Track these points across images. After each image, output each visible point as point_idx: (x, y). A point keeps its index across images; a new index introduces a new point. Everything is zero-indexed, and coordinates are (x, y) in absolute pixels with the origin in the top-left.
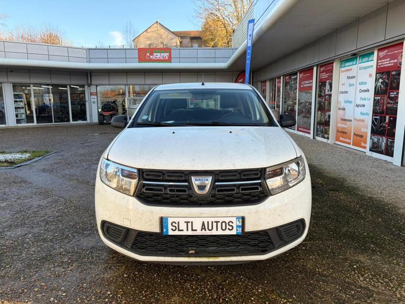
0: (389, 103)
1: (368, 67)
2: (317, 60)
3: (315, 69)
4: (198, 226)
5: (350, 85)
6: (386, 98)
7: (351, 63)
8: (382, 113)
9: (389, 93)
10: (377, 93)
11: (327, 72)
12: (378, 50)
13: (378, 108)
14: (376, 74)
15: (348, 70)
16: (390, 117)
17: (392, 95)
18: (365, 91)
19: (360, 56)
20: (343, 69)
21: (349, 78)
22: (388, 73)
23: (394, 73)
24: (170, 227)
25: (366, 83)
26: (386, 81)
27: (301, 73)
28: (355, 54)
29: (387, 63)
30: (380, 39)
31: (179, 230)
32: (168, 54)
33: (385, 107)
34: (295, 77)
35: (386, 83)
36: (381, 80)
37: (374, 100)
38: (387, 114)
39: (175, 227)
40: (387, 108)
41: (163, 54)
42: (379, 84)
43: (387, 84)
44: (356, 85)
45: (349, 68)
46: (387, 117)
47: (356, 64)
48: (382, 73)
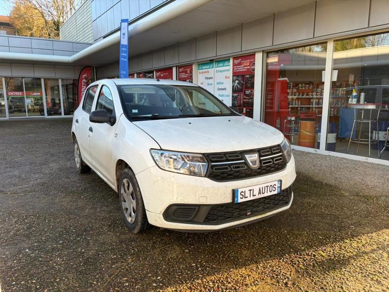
0: (245, 99)
1: (224, 71)
2: (176, 62)
3: (174, 69)
4: (256, 192)
5: (208, 84)
6: (242, 94)
7: (208, 67)
8: (240, 106)
9: (245, 91)
10: (234, 91)
11: (186, 72)
12: (233, 58)
13: (236, 102)
14: (233, 76)
15: (206, 72)
16: (247, 109)
17: (248, 92)
18: (223, 89)
19: (216, 62)
20: (201, 71)
21: (207, 78)
22: (243, 76)
23: (247, 76)
24: (240, 196)
25: (223, 83)
26: (242, 82)
27: (157, 71)
28: (212, 60)
29: (241, 69)
30: (236, 50)
31: (245, 198)
33: (242, 102)
34: (152, 75)
35: (242, 83)
36: (237, 82)
37: (233, 96)
38: (245, 107)
39: (243, 195)
40: (244, 102)
42: (236, 84)
43: (242, 85)
44: (214, 83)
45: (206, 70)
46: (244, 109)
47: (213, 67)
48: (238, 76)
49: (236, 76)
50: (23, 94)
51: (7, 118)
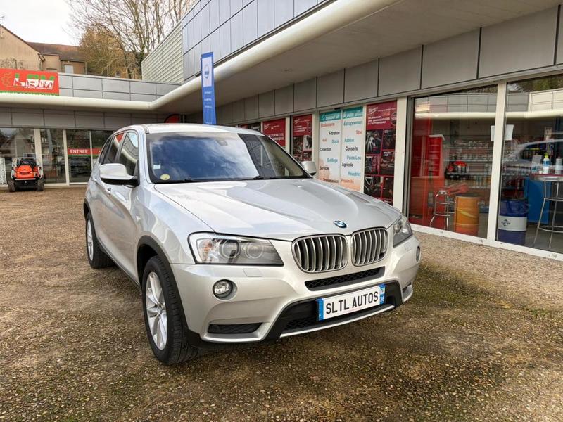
0: (382, 163)
1: (355, 123)
2: (290, 110)
3: (288, 121)
5: (334, 142)
6: (379, 157)
7: (333, 117)
8: (376, 173)
9: (383, 152)
10: (368, 152)
11: (304, 124)
12: (367, 106)
13: (370, 168)
14: (367, 131)
15: (331, 125)
16: (385, 178)
17: (386, 154)
18: (353, 149)
19: (344, 111)
20: (324, 123)
21: (331, 133)
22: (380, 131)
23: (386, 131)
25: (353, 140)
26: (379, 139)
27: (265, 123)
28: (339, 108)
29: (379, 121)
30: (371, 95)
32: (53, 82)
33: (378, 167)
34: (258, 127)
35: (378, 141)
36: (372, 139)
37: (366, 159)
38: (382, 175)
40: (381, 168)
41: (43, 81)
42: (370, 142)
43: (379, 144)
44: (341, 140)
45: (331, 122)
46: (382, 178)
47: (340, 118)
48: (374, 131)
49: (370, 131)
50: (89, 152)
51: (68, 184)
